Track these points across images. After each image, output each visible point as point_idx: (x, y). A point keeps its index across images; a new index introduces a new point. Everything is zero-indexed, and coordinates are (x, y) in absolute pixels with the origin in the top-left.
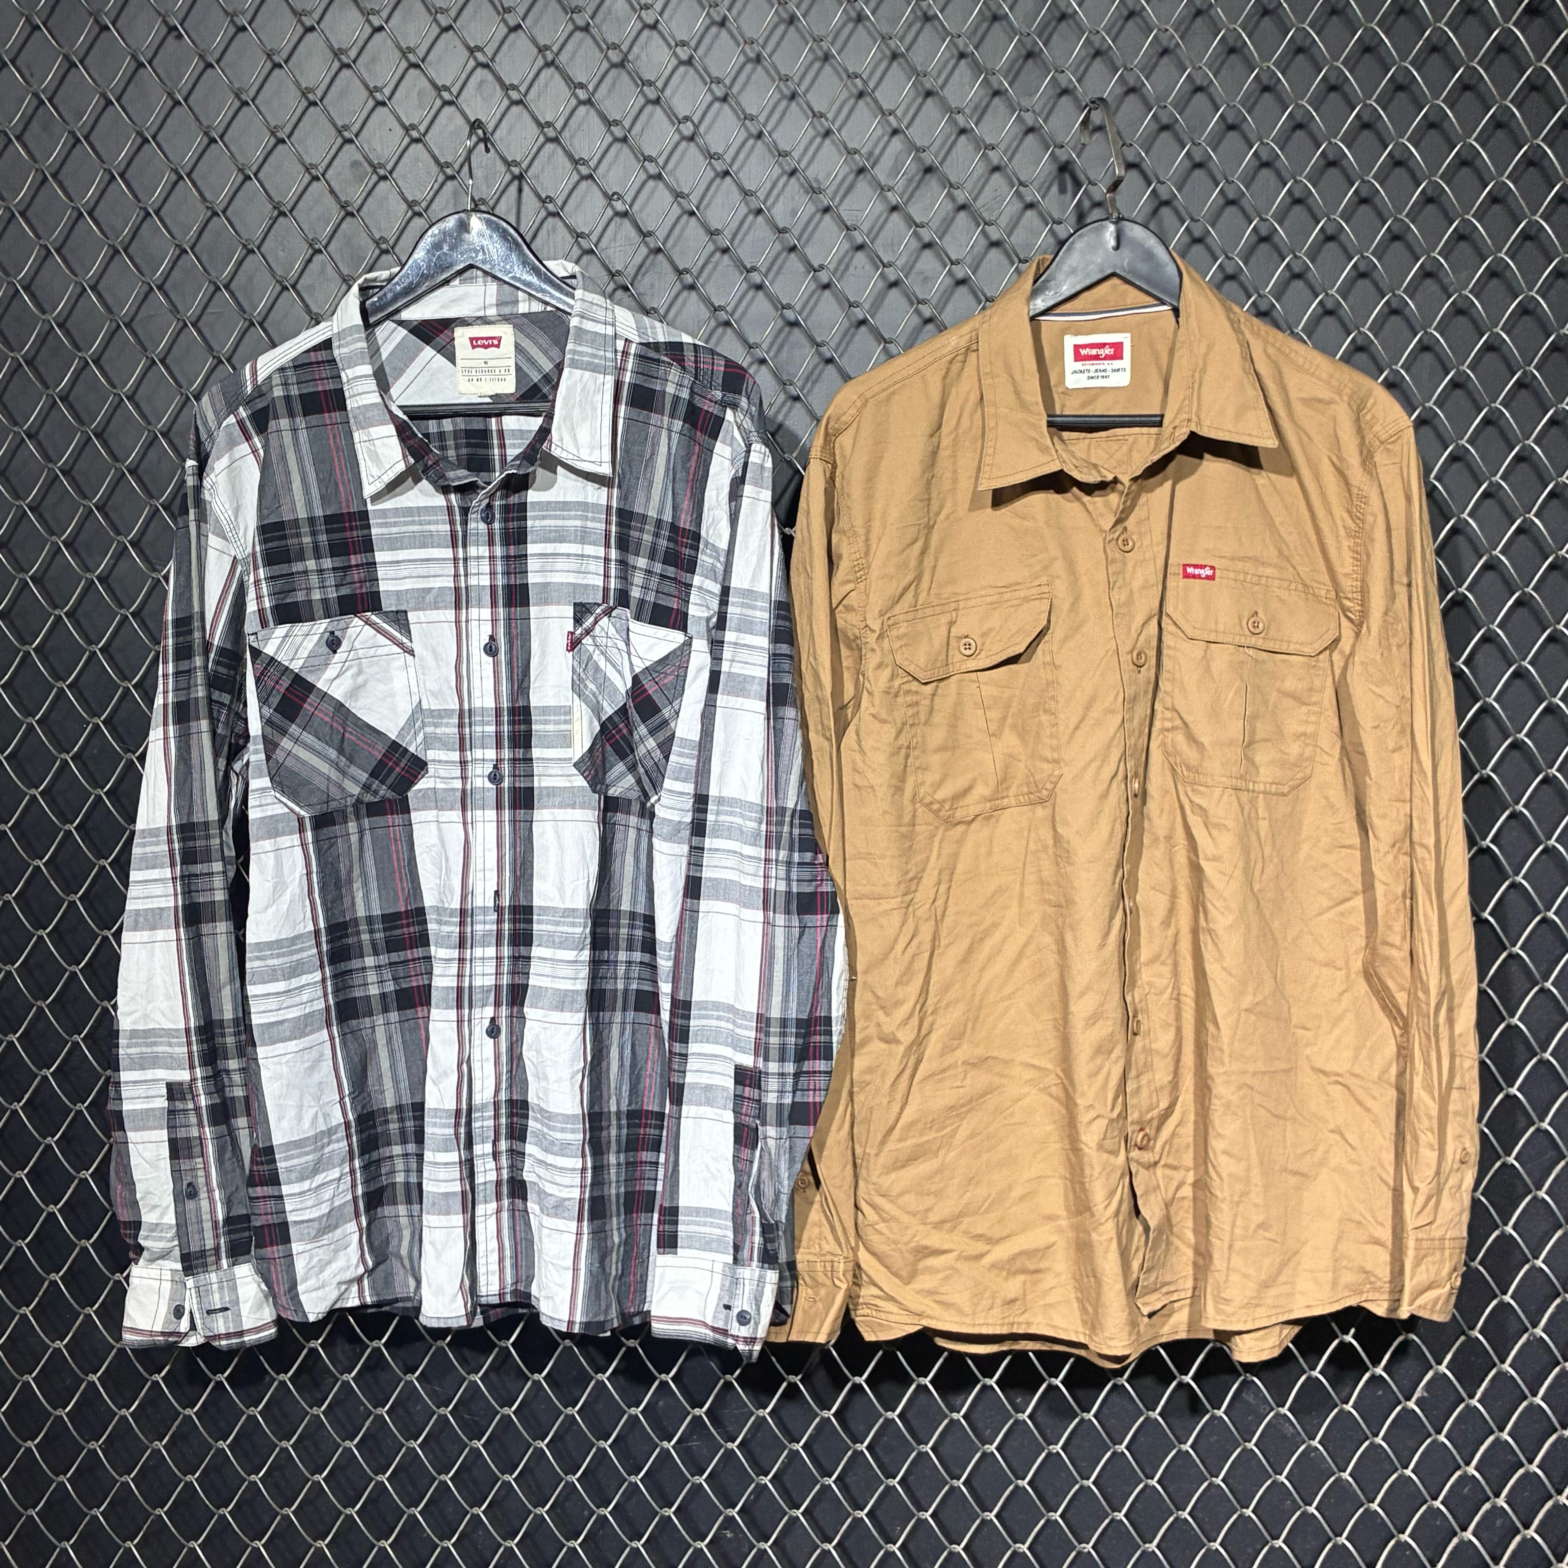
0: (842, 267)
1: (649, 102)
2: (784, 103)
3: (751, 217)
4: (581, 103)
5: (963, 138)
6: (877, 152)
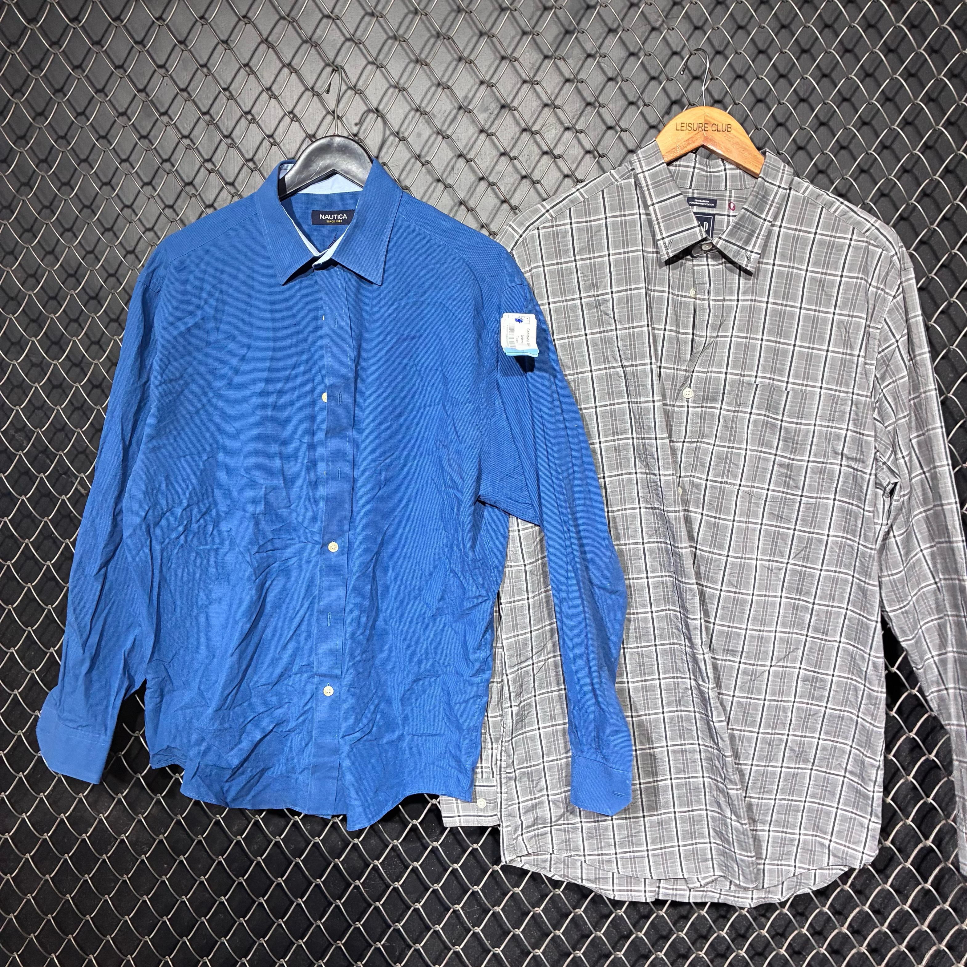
0: (449, 169)
2: (412, 65)
3: (392, 138)
4: (284, 66)
5: (525, 86)
6: (470, 95)
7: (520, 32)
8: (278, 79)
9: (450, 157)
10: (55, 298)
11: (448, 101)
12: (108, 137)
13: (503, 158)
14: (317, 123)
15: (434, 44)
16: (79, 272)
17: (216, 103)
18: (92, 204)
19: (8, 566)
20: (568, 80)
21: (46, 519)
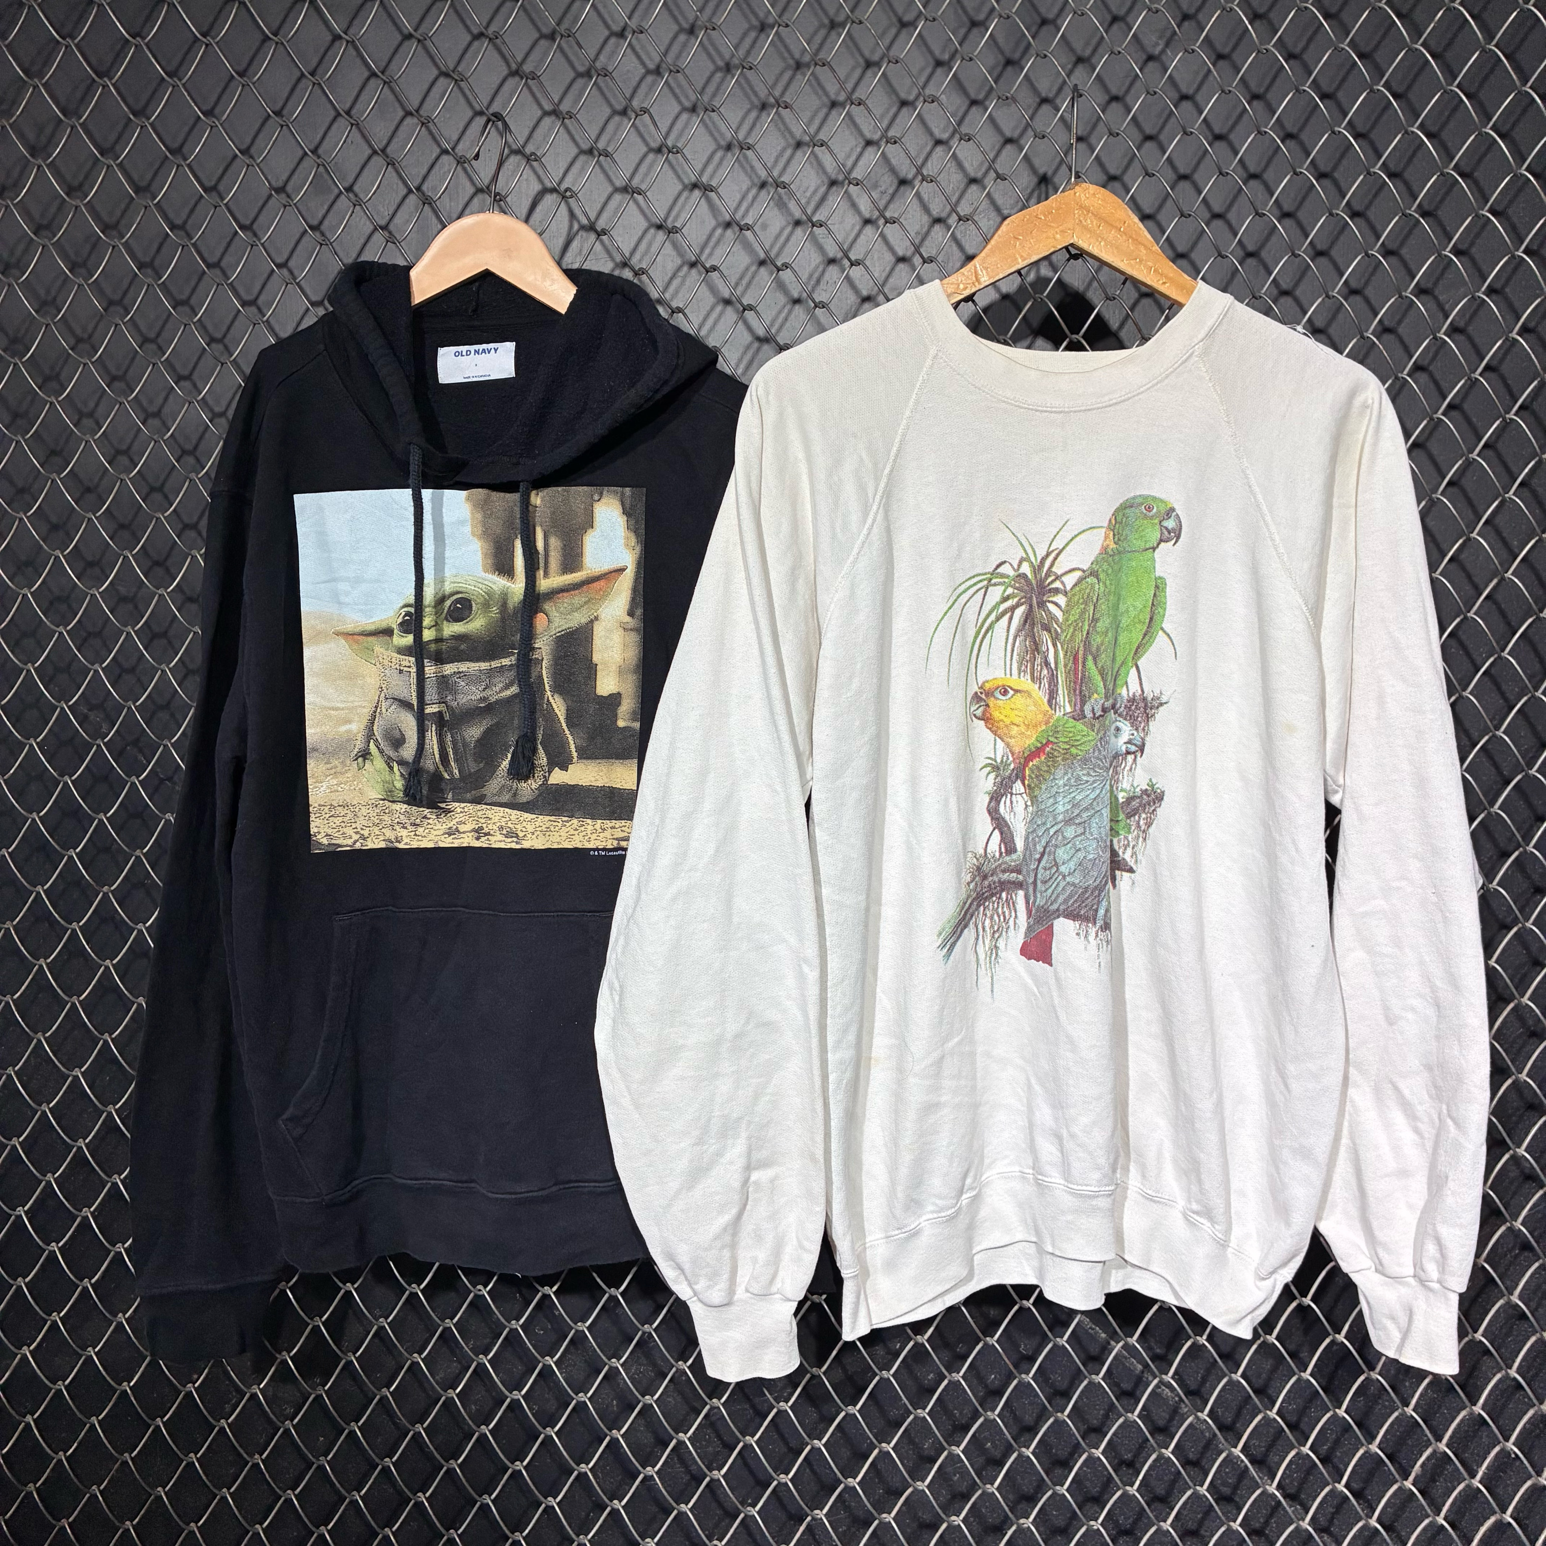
1: (615, 112)
3: (719, 231)
4: (546, 114)
5: (939, 149)
6: (849, 163)
7: (932, 63)
8: (535, 135)
9: (813, 265)
10: (160, 489)
11: (813, 173)
12: (255, 226)
13: (901, 266)
14: (599, 206)
15: (791, 79)
16: (202, 447)
17: (433, 172)
18: (224, 336)
19: (74, 930)
20: (1009, 141)
21: (138, 852)
